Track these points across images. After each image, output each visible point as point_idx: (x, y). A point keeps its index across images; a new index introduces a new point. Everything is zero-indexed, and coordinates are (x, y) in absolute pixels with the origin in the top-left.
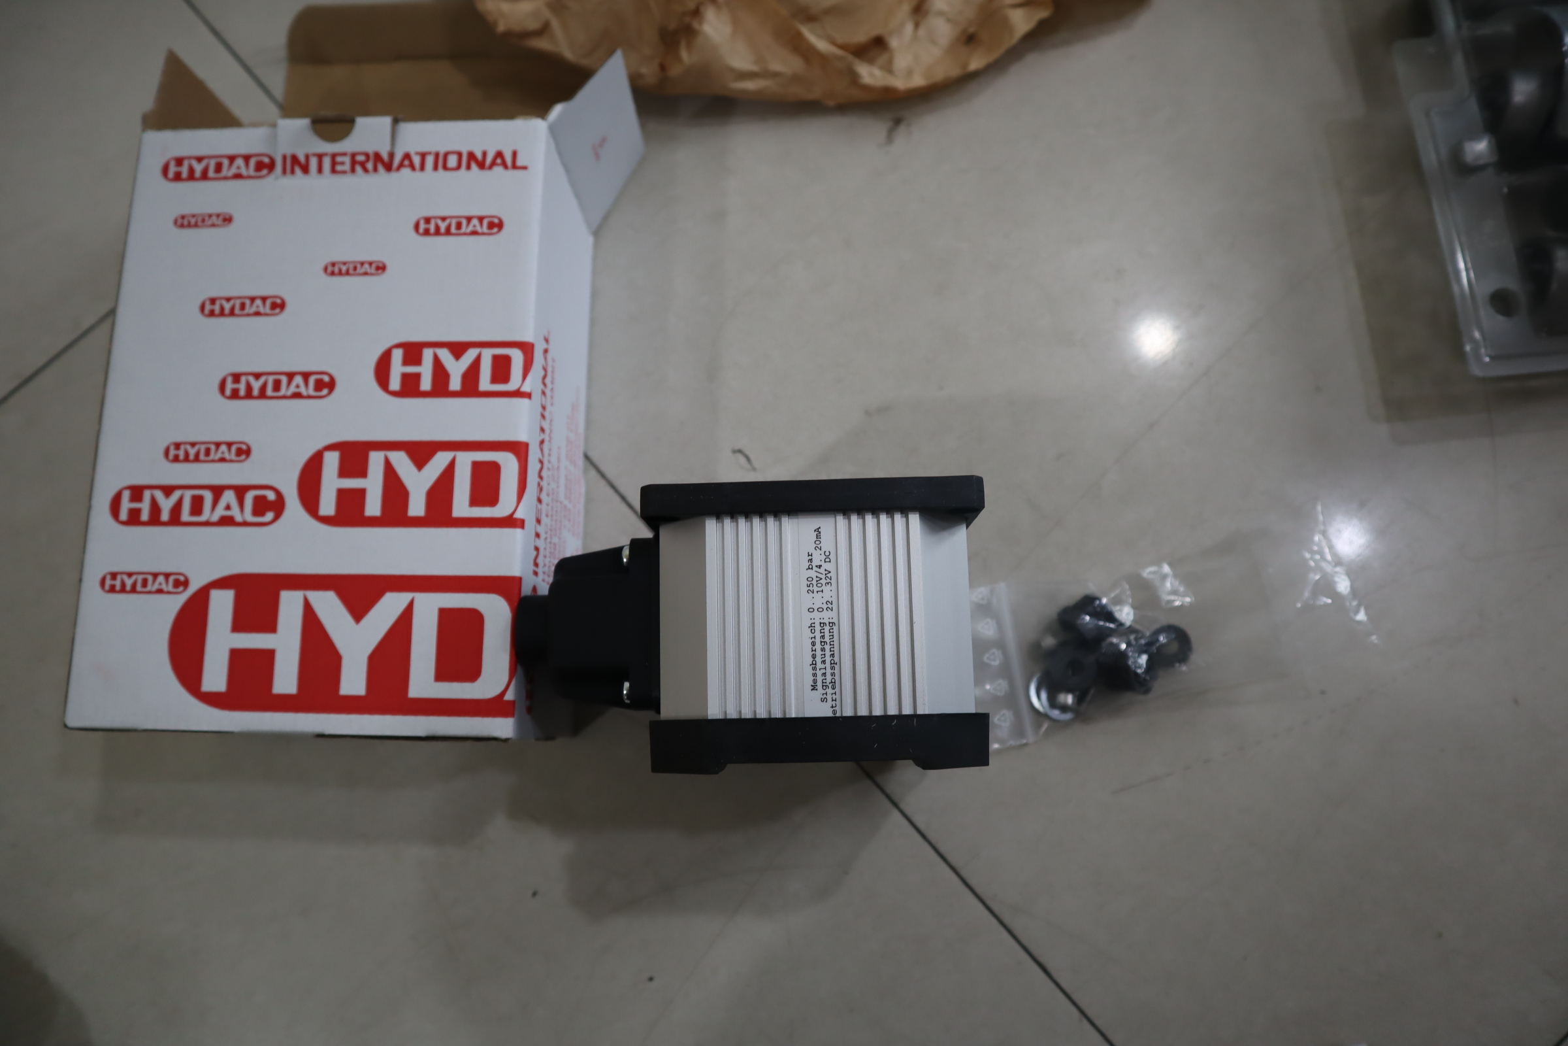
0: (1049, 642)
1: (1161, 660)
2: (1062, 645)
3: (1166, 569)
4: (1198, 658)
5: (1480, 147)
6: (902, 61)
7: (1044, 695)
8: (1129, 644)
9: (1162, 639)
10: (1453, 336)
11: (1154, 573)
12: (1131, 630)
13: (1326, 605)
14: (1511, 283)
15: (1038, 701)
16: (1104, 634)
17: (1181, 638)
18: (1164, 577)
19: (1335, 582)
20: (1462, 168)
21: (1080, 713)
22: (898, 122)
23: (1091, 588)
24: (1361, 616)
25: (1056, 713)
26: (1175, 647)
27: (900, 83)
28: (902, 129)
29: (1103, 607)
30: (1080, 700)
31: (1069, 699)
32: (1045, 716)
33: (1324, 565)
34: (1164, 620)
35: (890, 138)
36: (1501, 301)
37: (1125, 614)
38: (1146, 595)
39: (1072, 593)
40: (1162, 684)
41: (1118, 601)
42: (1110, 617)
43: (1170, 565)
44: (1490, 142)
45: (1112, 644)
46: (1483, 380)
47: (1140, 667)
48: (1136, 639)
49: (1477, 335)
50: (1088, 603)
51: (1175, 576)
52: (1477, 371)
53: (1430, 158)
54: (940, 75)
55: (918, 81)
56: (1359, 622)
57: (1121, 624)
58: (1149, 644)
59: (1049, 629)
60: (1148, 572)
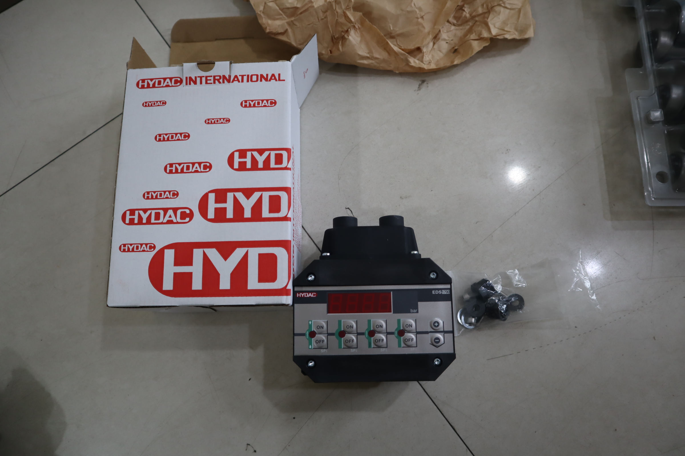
0: (467, 296)
1: (511, 308)
2: (471, 298)
3: (517, 271)
4: (527, 308)
5: (657, 114)
6: (427, 58)
7: (463, 318)
8: (499, 300)
9: (513, 299)
10: (641, 189)
11: (512, 272)
12: (500, 295)
13: (580, 291)
14: (666, 170)
15: (461, 320)
16: (489, 296)
17: (521, 300)
18: (516, 274)
19: (584, 283)
20: (649, 121)
21: (477, 326)
22: (423, 81)
23: (486, 277)
24: (594, 297)
25: (467, 326)
26: (517, 303)
27: (426, 67)
28: (425, 84)
29: (490, 284)
30: (477, 321)
31: (473, 320)
32: (463, 326)
33: (580, 275)
34: (514, 292)
35: (419, 88)
36: (661, 177)
37: (499, 288)
38: (507, 281)
39: (478, 278)
40: (511, 317)
41: (496, 283)
42: (492, 288)
43: (518, 270)
44: (661, 112)
45: (492, 299)
46: (651, 207)
47: (503, 310)
48: (502, 298)
49: (650, 189)
50: (484, 282)
51: (520, 275)
52: (649, 203)
53: (637, 116)
54: (442, 65)
55: (433, 66)
56: (593, 300)
57: (497, 292)
58: (507, 301)
59: (467, 292)
60: (509, 272)
